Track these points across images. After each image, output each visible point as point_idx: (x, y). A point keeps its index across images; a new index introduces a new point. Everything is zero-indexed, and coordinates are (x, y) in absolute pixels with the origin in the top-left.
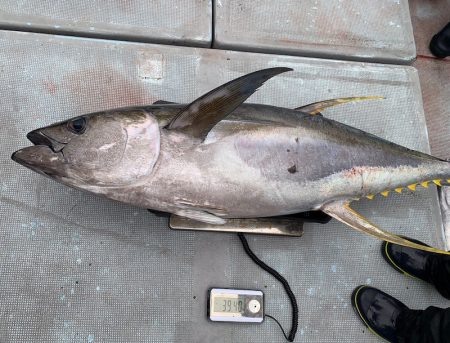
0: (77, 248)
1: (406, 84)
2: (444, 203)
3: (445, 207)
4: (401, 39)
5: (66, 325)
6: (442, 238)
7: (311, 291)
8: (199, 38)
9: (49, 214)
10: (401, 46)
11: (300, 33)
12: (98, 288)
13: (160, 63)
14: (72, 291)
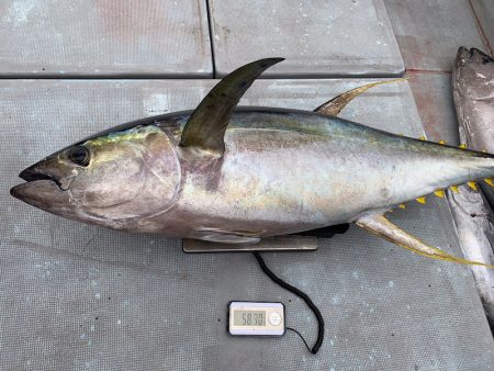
0: (94, 283)
1: (400, 94)
2: (451, 200)
3: (454, 205)
4: (389, 55)
5: (88, 365)
6: (455, 234)
7: (335, 300)
8: (201, 71)
9: (65, 252)
10: (391, 62)
11: (296, 58)
12: (119, 322)
13: (165, 96)
14: (93, 328)
